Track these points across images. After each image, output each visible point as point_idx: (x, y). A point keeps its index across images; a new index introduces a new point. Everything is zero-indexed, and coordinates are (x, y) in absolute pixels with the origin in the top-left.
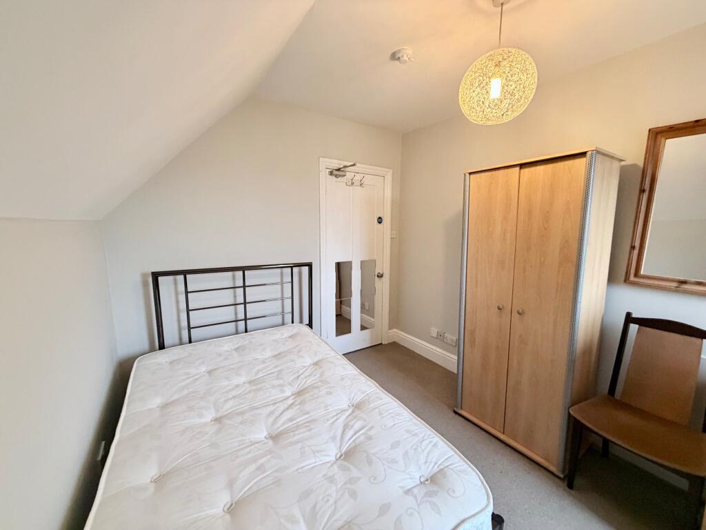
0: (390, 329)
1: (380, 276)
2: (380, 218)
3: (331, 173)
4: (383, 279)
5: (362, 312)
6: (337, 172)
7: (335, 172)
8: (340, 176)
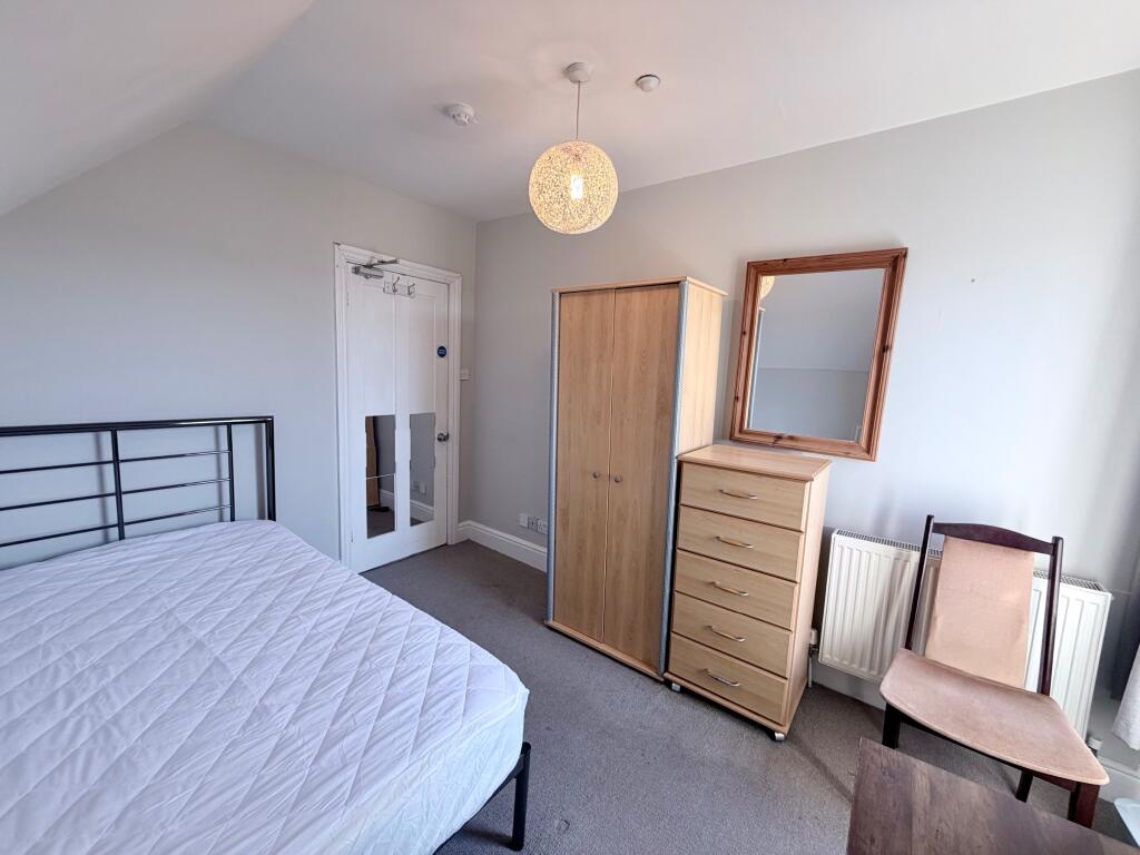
0: (460, 521)
1: (444, 438)
2: (442, 348)
3: (356, 271)
4: (450, 442)
5: (412, 497)
6: (366, 270)
7: (362, 270)
8: (371, 276)
